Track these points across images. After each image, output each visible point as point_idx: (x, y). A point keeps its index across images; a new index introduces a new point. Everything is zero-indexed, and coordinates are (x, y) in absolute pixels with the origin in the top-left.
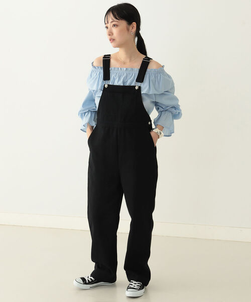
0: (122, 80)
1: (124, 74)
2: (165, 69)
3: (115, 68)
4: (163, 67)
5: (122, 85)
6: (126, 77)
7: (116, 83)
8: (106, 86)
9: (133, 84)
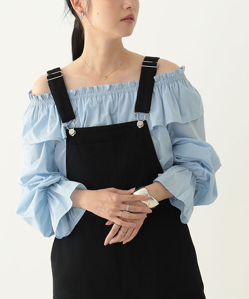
0: (106, 112)
1: (106, 98)
2: (187, 73)
3: (85, 89)
4: (181, 68)
5: (109, 123)
6: (114, 102)
7: (94, 123)
8: (72, 132)
9: (131, 119)
